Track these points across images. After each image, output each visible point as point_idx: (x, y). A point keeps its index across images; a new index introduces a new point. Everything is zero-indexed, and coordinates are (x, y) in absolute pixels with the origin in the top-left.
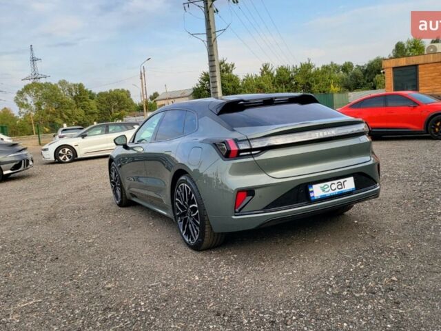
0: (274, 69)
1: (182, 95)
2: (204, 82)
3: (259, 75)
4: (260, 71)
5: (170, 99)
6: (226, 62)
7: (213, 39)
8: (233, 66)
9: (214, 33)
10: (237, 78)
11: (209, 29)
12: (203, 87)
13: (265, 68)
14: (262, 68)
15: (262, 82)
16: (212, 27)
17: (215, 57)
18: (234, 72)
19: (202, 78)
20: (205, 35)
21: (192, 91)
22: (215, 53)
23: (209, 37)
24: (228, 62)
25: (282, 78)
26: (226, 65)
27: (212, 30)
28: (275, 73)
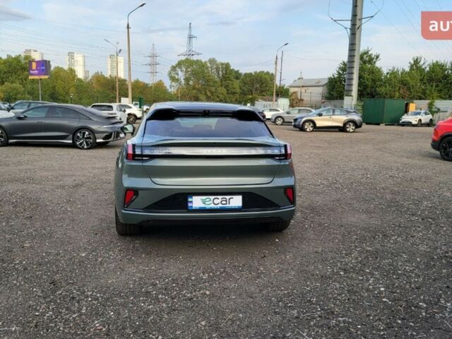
0: (426, 64)
1: (317, 84)
2: (341, 72)
3: (407, 69)
4: (409, 65)
5: (303, 87)
6: (370, 53)
7: (357, 26)
8: (377, 57)
9: (361, 20)
10: (379, 70)
11: (354, 15)
12: (339, 77)
13: (416, 61)
14: (412, 62)
15: (408, 79)
16: (358, 14)
17: (357, 46)
18: (378, 64)
19: (340, 68)
20: (350, 22)
21: (326, 81)
22: (357, 42)
23: (354, 25)
24: (373, 53)
25: (433, 75)
26: (370, 56)
27: (358, 17)
28: (428, 69)
